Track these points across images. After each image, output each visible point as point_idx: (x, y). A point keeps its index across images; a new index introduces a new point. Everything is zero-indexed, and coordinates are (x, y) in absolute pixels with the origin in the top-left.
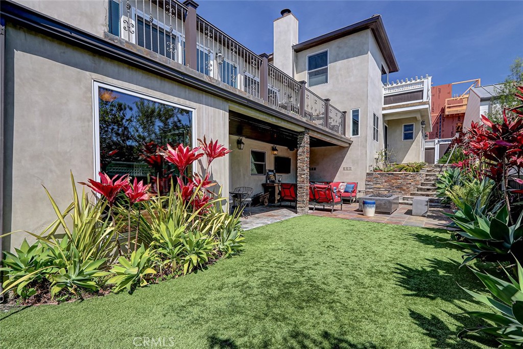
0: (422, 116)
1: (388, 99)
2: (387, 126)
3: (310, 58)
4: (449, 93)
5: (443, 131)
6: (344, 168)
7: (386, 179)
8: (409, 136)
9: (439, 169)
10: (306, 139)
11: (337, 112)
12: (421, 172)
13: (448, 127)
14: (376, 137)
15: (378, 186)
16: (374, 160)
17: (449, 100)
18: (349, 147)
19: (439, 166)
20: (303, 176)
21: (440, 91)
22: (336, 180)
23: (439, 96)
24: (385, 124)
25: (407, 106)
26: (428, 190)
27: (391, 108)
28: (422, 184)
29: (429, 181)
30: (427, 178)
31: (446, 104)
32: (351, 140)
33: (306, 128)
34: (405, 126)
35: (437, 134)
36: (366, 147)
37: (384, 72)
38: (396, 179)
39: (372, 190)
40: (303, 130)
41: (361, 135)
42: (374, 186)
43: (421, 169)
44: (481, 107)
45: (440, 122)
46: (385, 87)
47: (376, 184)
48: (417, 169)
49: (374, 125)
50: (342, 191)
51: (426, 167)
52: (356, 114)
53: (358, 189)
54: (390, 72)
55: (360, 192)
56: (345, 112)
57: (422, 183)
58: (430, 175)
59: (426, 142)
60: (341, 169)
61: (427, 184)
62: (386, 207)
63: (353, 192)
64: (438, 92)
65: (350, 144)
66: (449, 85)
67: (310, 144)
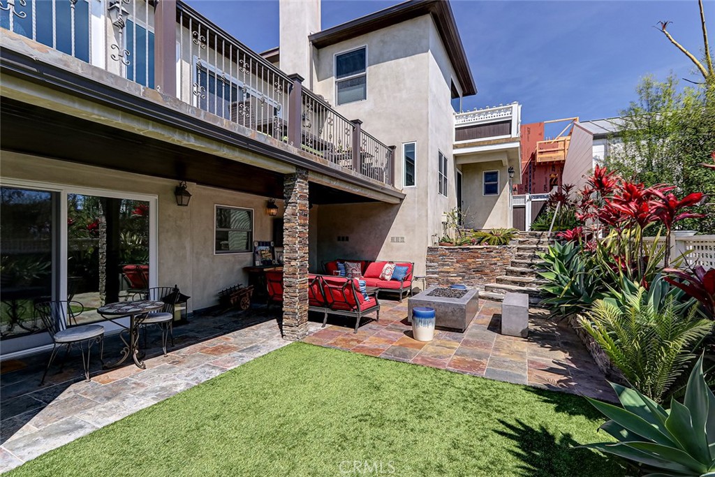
0: (510, 161)
1: (462, 133)
2: (461, 173)
3: (338, 58)
4: (540, 134)
5: (534, 184)
6: (393, 239)
7: (459, 258)
8: (492, 189)
9: (536, 240)
10: (300, 189)
11: (378, 145)
12: (511, 244)
13: (541, 178)
14: (443, 189)
15: (446, 268)
16: (440, 227)
17: (540, 144)
18: (400, 204)
19: (535, 235)
20: (293, 263)
21: (529, 131)
22: (380, 258)
23: (528, 137)
24: (458, 170)
25: (489, 143)
26: (523, 273)
27: (465, 146)
28: (513, 264)
29: (523, 259)
30: (520, 253)
31: (537, 148)
32: (403, 192)
33: (298, 167)
34: (487, 174)
35: (526, 188)
36: (427, 206)
37: (455, 95)
38: (474, 257)
39: (436, 276)
40: (292, 170)
41: (417, 185)
42: (440, 270)
43: (511, 240)
44: (594, 147)
45: (530, 172)
46: (457, 114)
47: (443, 265)
48: (504, 240)
49: (440, 170)
50: (388, 278)
51: (518, 237)
52: (410, 149)
53: (415, 274)
54: (464, 95)
55: (417, 278)
56: (393, 147)
57: (513, 262)
58: (524, 249)
59: (514, 198)
60: (388, 240)
61: (519, 264)
62: (454, 318)
63: (405, 280)
64: (527, 132)
65: (401, 200)
66: (540, 124)
67: (310, 200)
